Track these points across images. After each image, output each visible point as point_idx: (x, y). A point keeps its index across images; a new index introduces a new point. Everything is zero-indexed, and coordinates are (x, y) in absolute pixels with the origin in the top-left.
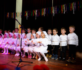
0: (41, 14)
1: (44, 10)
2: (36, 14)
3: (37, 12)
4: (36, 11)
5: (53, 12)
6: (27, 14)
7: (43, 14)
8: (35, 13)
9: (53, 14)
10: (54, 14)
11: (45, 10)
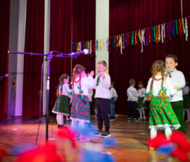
0: (154, 38)
1: (161, 28)
2: (142, 39)
3: (145, 35)
4: (143, 33)
5: (186, 31)
6: (120, 41)
7: (159, 39)
8: (140, 37)
9: (185, 35)
10: (187, 35)
11: (163, 27)
